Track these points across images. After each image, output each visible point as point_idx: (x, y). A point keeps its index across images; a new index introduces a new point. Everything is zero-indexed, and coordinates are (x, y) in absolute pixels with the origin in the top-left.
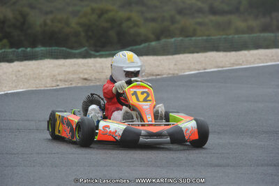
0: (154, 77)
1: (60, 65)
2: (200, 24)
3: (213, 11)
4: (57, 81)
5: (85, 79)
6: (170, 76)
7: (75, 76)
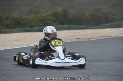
1: (69, 33)
4: (66, 39)
5: (78, 38)
6: (114, 37)
7: (74, 37)
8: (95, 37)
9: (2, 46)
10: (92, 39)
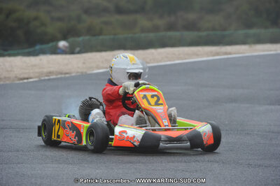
0: (63, 76)
2: (106, 23)
3: (119, 11)
6: (78, 74)
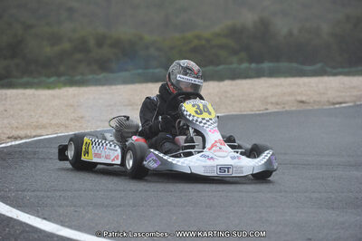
1: (277, 85)
7: (290, 99)
8: (347, 99)
9: (89, 121)
10: (341, 103)
